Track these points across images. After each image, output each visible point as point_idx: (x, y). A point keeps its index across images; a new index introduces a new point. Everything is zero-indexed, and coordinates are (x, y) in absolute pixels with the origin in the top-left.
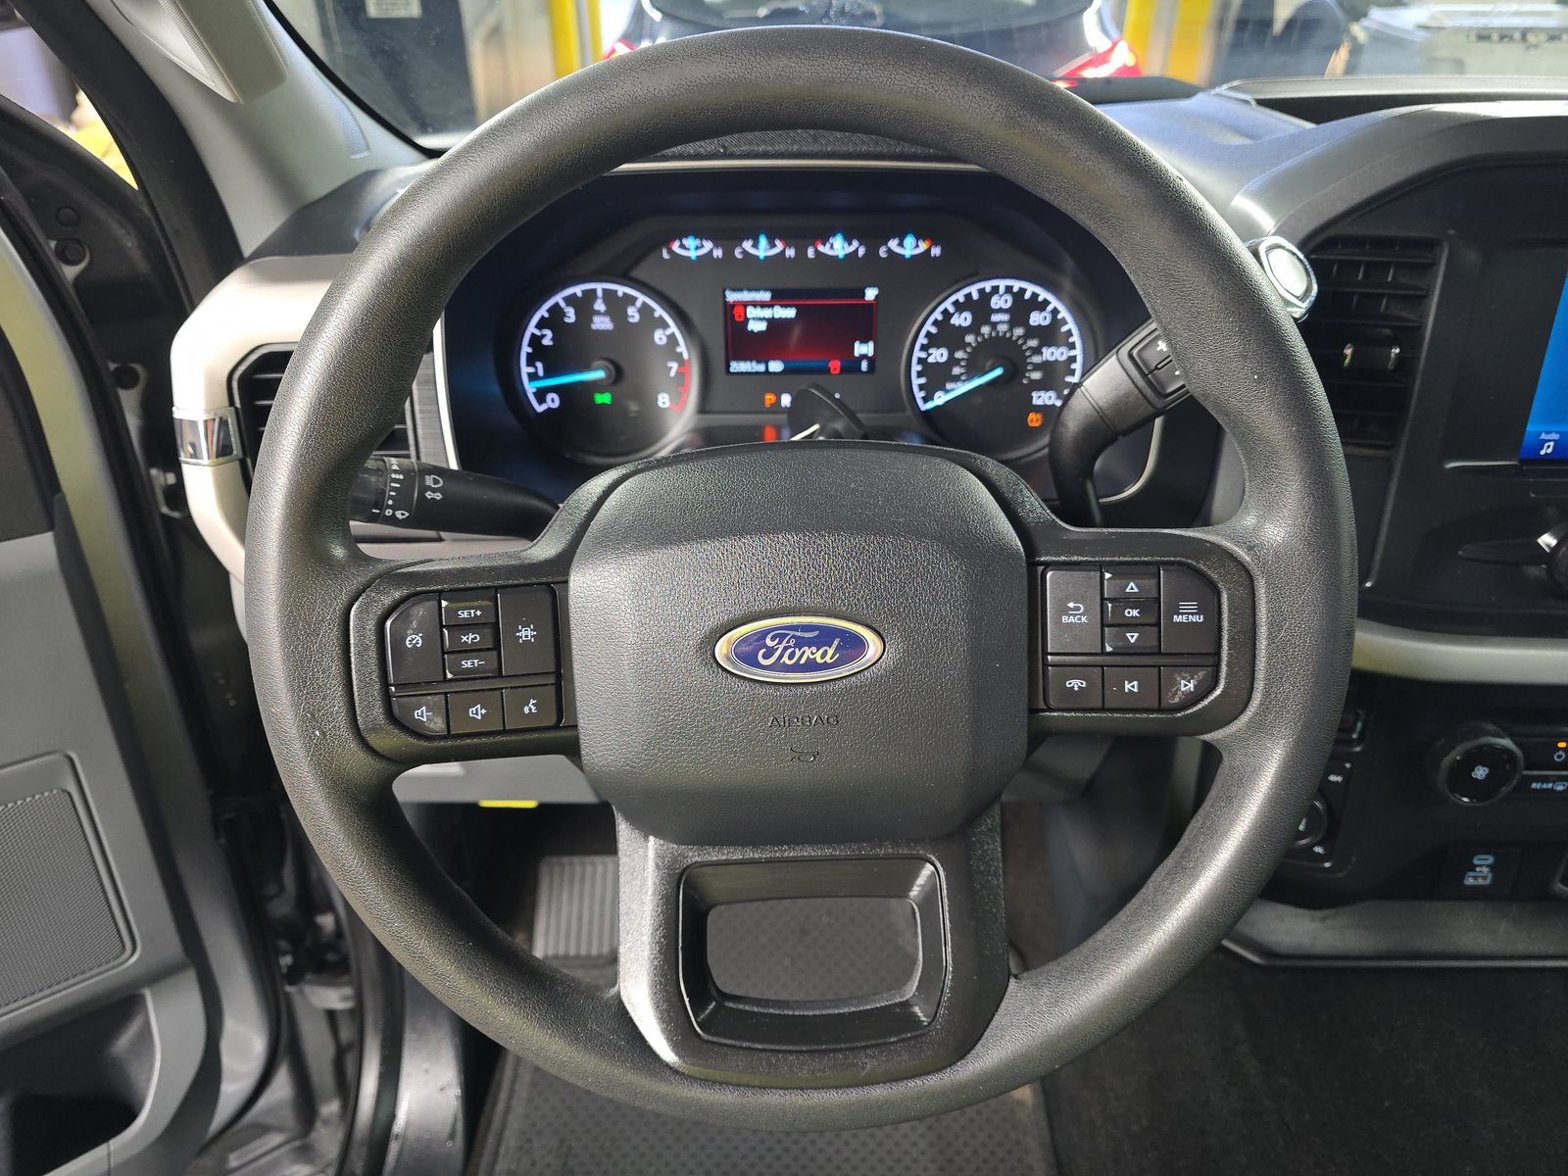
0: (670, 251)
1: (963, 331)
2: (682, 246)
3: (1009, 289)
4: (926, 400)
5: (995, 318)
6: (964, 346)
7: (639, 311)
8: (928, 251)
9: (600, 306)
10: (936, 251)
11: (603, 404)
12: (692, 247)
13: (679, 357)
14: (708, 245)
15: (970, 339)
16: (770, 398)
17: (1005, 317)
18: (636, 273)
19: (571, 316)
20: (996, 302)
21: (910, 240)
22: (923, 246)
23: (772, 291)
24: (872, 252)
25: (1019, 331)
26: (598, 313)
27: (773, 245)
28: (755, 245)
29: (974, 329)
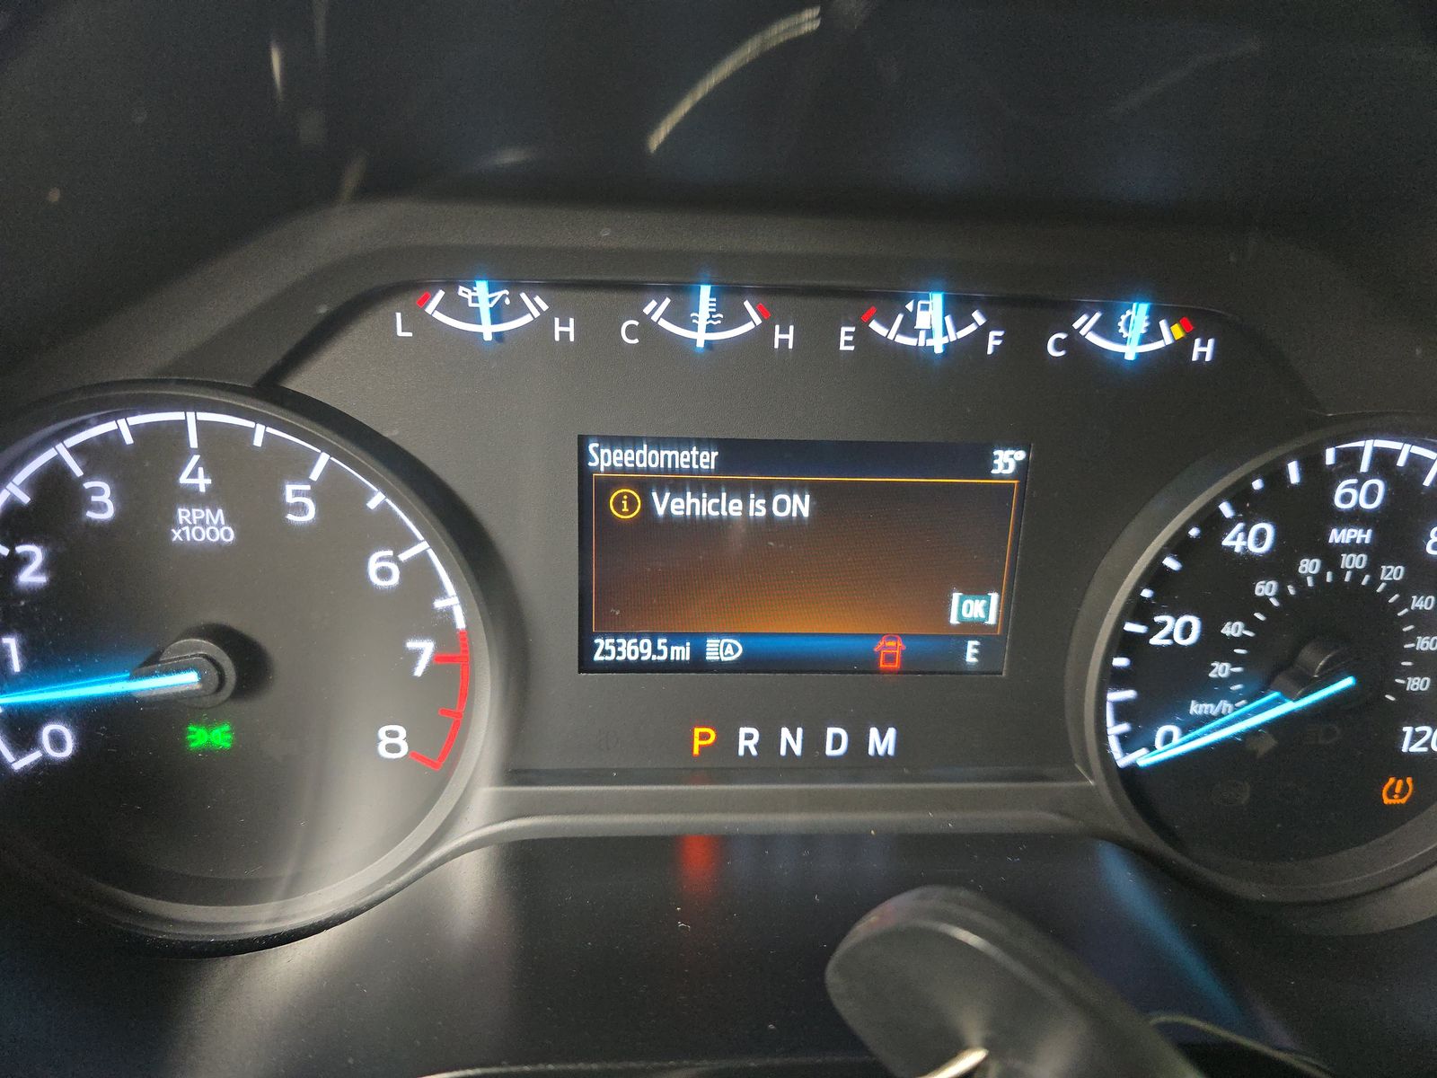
0: (418, 321)
1: (1254, 567)
2: (454, 306)
3: (1383, 461)
4: (1127, 743)
5: (1338, 536)
6: (1245, 606)
7: (317, 493)
8: (1183, 346)
9: (194, 476)
10: (1203, 350)
11: (209, 753)
12: (485, 309)
13: (440, 627)
14: (536, 305)
15: (1265, 588)
16: (702, 738)
17: (1363, 536)
18: (302, 382)
19: (103, 503)
20: (1349, 494)
21: (1137, 316)
22: (1170, 334)
23: (723, 445)
24: (1024, 344)
25: (1393, 573)
26: (191, 497)
27: (734, 316)
28: (681, 314)
29: (1279, 564)
